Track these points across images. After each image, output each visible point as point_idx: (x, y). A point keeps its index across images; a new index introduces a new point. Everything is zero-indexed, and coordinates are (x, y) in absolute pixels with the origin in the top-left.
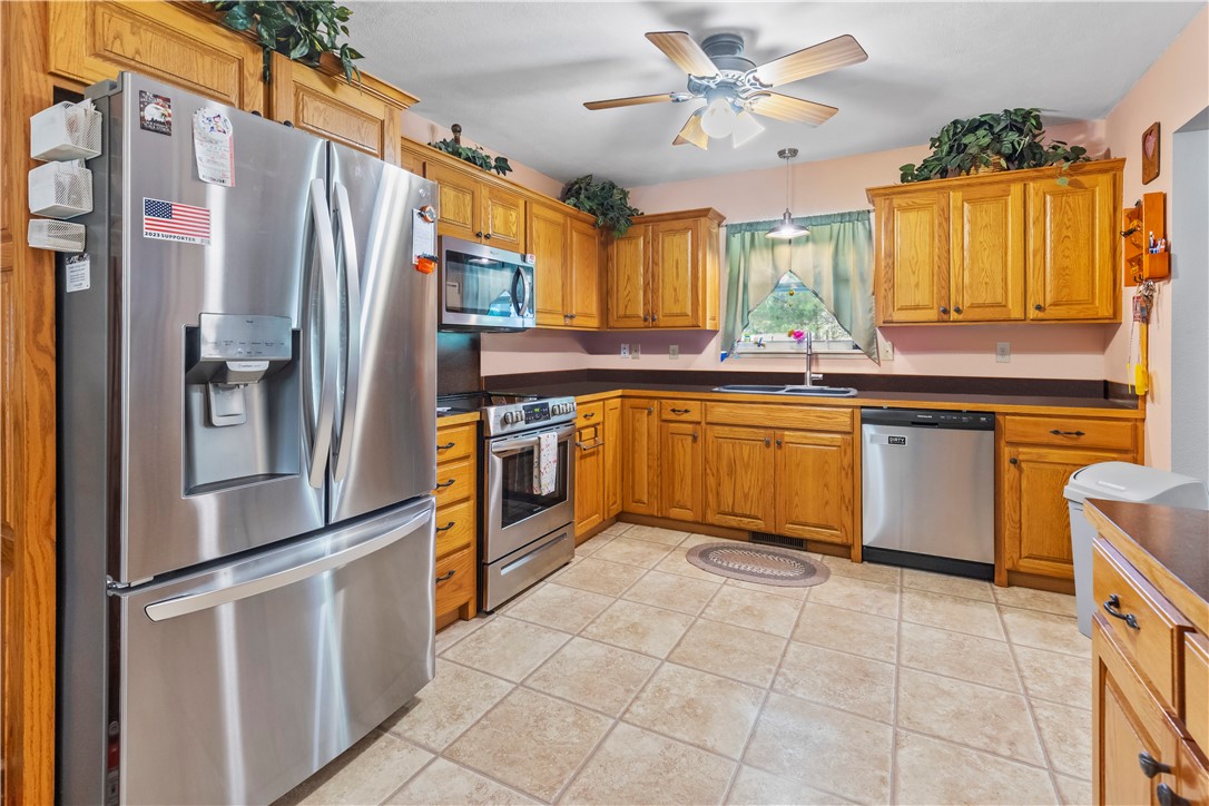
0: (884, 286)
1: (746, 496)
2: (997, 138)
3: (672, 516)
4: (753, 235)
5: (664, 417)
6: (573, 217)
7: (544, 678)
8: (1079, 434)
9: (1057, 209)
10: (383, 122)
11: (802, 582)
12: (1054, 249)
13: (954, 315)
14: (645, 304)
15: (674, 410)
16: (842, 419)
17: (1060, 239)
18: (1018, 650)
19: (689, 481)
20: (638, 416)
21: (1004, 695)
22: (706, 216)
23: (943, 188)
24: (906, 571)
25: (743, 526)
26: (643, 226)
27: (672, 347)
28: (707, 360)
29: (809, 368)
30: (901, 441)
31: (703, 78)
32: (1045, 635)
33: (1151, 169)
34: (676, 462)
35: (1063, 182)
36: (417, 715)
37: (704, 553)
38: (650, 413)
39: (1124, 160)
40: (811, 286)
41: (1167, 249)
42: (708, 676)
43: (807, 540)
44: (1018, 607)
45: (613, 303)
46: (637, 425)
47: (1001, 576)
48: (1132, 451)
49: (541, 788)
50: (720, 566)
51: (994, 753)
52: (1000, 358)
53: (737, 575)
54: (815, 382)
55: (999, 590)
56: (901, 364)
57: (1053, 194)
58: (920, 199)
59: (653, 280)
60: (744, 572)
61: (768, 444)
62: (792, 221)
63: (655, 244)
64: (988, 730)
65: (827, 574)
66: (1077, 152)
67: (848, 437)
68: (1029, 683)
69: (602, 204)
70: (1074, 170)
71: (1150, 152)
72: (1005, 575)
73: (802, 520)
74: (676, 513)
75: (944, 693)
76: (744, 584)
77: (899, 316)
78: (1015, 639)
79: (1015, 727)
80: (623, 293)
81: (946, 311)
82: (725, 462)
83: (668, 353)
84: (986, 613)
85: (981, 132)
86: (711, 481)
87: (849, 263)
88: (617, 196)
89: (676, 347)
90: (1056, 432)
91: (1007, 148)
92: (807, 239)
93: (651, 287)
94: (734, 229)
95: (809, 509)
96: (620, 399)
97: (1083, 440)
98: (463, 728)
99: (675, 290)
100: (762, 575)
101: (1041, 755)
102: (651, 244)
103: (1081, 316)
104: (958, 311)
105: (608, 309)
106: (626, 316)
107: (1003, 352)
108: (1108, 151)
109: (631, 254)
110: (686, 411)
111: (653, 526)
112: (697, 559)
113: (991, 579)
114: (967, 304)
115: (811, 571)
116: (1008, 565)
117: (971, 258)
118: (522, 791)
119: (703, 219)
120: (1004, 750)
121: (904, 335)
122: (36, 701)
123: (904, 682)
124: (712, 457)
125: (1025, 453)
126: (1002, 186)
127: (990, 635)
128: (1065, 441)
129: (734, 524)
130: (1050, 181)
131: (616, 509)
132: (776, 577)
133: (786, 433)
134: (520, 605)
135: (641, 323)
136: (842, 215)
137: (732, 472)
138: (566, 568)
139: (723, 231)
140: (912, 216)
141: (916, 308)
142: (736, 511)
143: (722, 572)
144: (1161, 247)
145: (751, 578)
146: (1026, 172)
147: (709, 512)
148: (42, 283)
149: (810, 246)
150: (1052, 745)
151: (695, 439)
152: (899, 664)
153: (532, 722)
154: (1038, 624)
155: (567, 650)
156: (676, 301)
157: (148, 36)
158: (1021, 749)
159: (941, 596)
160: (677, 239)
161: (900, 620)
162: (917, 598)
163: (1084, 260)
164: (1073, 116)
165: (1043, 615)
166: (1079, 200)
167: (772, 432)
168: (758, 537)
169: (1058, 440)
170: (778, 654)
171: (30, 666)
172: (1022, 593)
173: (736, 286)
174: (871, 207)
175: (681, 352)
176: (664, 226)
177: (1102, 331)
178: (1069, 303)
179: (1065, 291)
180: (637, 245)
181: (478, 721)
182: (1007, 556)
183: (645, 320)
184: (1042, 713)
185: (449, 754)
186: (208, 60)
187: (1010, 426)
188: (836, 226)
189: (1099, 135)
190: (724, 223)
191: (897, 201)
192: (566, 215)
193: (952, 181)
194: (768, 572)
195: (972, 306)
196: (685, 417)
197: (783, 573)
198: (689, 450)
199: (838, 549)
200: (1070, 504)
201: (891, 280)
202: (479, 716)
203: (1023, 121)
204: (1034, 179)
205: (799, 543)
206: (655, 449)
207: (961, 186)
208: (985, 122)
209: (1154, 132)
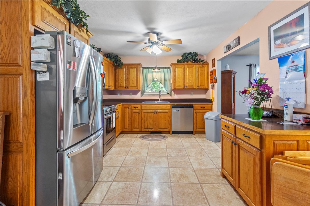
0: (174, 82)
1: (150, 124)
2: (192, 57)
3: (134, 131)
4: (148, 70)
5: (132, 109)
6: (110, 63)
7: (125, 164)
8: (204, 107)
9: (201, 70)
10: (87, 40)
11: (164, 139)
12: (200, 77)
13: (185, 88)
14: (125, 84)
15: (134, 107)
16: (169, 107)
17: (201, 75)
18: (199, 143)
19: (138, 122)
20: (126, 109)
21: (200, 149)
22: (139, 65)
23: (183, 64)
24: (179, 135)
25: (149, 131)
26: (125, 66)
27: (130, 93)
28: (138, 96)
29: (160, 98)
30: (179, 111)
31: (153, 41)
32: (202, 141)
33: (213, 65)
34: (135, 119)
35: (201, 66)
36: (101, 177)
37: (143, 137)
38: (129, 108)
39: (209, 63)
40: (160, 81)
41: (216, 78)
42: (156, 157)
43: (162, 132)
44: (197, 137)
45: (117, 83)
46: (126, 111)
47: (194, 133)
48: (211, 110)
49: (137, 181)
50: (148, 139)
51: (202, 157)
52: (191, 95)
53: (152, 140)
54: (161, 100)
55: (194, 135)
56: (176, 97)
57: (200, 68)
58: (180, 66)
59: (127, 78)
60: (152, 139)
61: (154, 113)
62: (157, 68)
63: (128, 70)
64: (200, 154)
65: (167, 137)
66: (203, 61)
67: (169, 111)
68: (202, 147)
69: (116, 60)
70: (203, 64)
71: (213, 63)
72: (194, 132)
73: (161, 128)
74: (135, 130)
75: (192, 151)
76: (154, 141)
77: (177, 88)
78: (199, 142)
79: (203, 153)
80: (120, 81)
81: (184, 87)
82: (146, 118)
83: (129, 95)
84: (193, 139)
85: (190, 55)
86: (143, 122)
87: (167, 77)
88: (119, 59)
89: (131, 93)
90: (201, 107)
91: (193, 59)
92: (159, 72)
93: (127, 80)
94: (144, 68)
95: (163, 125)
96: (121, 106)
97: (205, 108)
98: (114, 177)
99: (133, 81)
100: (156, 139)
101: (207, 156)
102: (127, 70)
103: (203, 88)
104: (186, 87)
105: (116, 85)
106: (120, 86)
107: (192, 94)
108: (206, 61)
109: (122, 72)
110: (137, 107)
111: (129, 134)
112: (142, 138)
113: (192, 134)
114: (187, 86)
115: (164, 137)
116: (195, 131)
117: (188, 77)
118: (134, 182)
119: (139, 66)
120: (203, 156)
121: (177, 91)
122: (32, 184)
123: (187, 151)
124: (143, 117)
125: (197, 111)
126: (193, 65)
127: (195, 142)
128: (203, 109)
129: (148, 130)
130: (199, 65)
131: (121, 131)
132: (159, 139)
133: (158, 111)
134: (109, 153)
135: (125, 88)
136: (166, 67)
137: (147, 120)
138: (115, 145)
139: (142, 69)
140: (179, 69)
141: (180, 86)
142: (148, 128)
143: (149, 140)
144: (215, 78)
145: (154, 140)
146: (196, 63)
147: (142, 129)
148: (32, 78)
149: (160, 73)
150: (208, 154)
151: (139, 113)
152: (185, 149)
153: (128, 171)
154: (200, 139)
155: (126, 159)
156: (133, 83)
157: (51, 17)
158: (205, 156)
159: (186, 137)
160: (133, 70)
161: (182, 142)
162: (183, 138)
163: (204, 79)
164: (202, 54)
165: (201, 138)
166: (203, 69)
167: (155, 111)
168: (152, 132)
169: (202, 109)
170: (166, 151)
171: (31, 176)
172: (197, 135)
173: (145, 80)
174: (171, 66)
175: (132, 95)
176: (130, 66)
177: (206, 90)
178: (202, 86)
179: (202, 84)
180: (123, 70)
181: (117, 175)
182: (195, 129)
183: (126, 87)
184: (206, 151)
185: (114, 181)
186: (61, 24)
187: (195, 107)
188: (165, 69)
189: (205, 58)
190: (142, 67)
191: (176, 66)
192: (108, 62)
193: (185, 63)
194: (157, 138)
195: (188, 86)
196: (137, 109)
197: (159, 138)
198: (138, 116)
199: (167, 133)
200: (205, 119)
201: (175, 81)
202: (116, 174)
203: (196, 54)
204: (197, 64)
205: (160, 132)
206: (130, 116)
207: (186, 64)
208: (190, 54)
209: (214, 60)
